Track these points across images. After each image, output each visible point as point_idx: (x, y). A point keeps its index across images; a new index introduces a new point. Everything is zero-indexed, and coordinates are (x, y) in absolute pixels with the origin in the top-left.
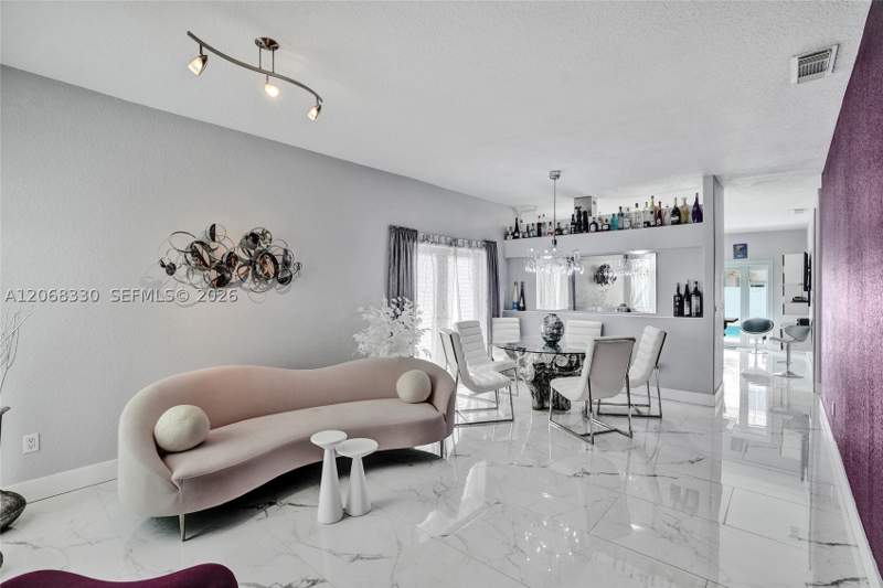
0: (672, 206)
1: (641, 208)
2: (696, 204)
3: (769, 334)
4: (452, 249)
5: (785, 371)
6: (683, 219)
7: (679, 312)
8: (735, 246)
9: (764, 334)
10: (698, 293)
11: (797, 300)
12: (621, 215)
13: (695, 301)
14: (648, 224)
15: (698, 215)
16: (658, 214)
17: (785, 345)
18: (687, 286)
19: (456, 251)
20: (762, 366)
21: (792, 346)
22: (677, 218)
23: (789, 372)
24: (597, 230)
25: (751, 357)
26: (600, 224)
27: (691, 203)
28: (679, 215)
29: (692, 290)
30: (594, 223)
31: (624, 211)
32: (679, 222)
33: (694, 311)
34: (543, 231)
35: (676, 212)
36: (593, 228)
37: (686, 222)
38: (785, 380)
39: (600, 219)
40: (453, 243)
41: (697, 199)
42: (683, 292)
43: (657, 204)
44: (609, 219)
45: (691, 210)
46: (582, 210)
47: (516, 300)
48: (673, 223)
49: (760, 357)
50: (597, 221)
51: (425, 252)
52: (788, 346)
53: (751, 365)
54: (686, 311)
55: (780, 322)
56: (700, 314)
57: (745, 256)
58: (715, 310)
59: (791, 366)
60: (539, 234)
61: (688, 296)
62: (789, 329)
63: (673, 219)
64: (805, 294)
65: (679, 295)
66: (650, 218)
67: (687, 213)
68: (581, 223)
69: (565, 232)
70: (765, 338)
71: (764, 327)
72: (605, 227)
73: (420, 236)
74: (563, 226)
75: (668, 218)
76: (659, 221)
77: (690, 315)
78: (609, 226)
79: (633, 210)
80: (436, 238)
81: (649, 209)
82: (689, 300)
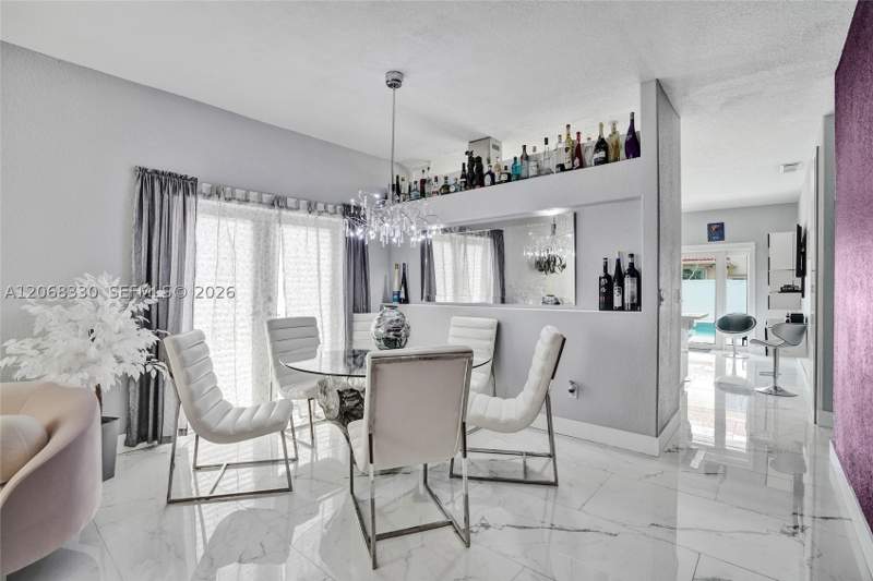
0: (595, 139)
1: (552, 145)
2: (632, 130)
3: (751, 334)
4: (275, 211)
5: (771, 387)
6: (611, 157)
7: (607, 305)
8: (710, 226)
9: (743, 334)
10: (635, 273)
11: (787, 289)
12: (526, 158)
13: (629, 283)
14: (562, 168)
15: (633, 147)
16: (577, 152)
17: (771, 350)
18: (618, 261)
19: (280, 215)
20: (742, 373)
21: (781, 350)
22: (602, 154)
23: (776, 388)
24: (493, 183)
25: (729, 361)
26: (497, 174)
27: (623, 130)
28: (606, 149)
29: (625, 267)
30: (489, 173)
31: (529, 152)
32: (605, 161)
33: (628, 300)
34: (426, 191)
35: (601, 144)
36: (487, 179)
37: (616, 160)
38: (771, 399)
39: (498, 166)
40: (277, 202)
41: (632, 121)
42: (612, 272)
43: (574, 137)
44: (510, 165)
45: (622, 142)
46: (475, 156)
47: (396, 289)
48: (598, 163)
49: (739, 363)
50: (493, 170)
51: (211, 212)
52: (775, 351)
53: (729, 372)
54: (617, 302)
55: (763, 318)
56: (636, 306)
57: (722, 238)
58: (660, 299)
59: (780, 379)
60: (423, 194)
61: (620, 277)
62: (776, 329)
63: (596, 156)
64: (797, 282)
65: (607, 276)
66: (565, 159)
67: (617, 146)
68: (475, 175)
69: (452, 189)
70: (745, 339)
71: (745, 324)
72: (504, 177)
73: (204, 187)
74: (451, 181)
75: (590, 156)
76: (577, 161)
77: (622, 308)
78: (509, 175)
79: (541, 148)
80: (239, 193)
81: (562, 146)
82: (621, 285)
